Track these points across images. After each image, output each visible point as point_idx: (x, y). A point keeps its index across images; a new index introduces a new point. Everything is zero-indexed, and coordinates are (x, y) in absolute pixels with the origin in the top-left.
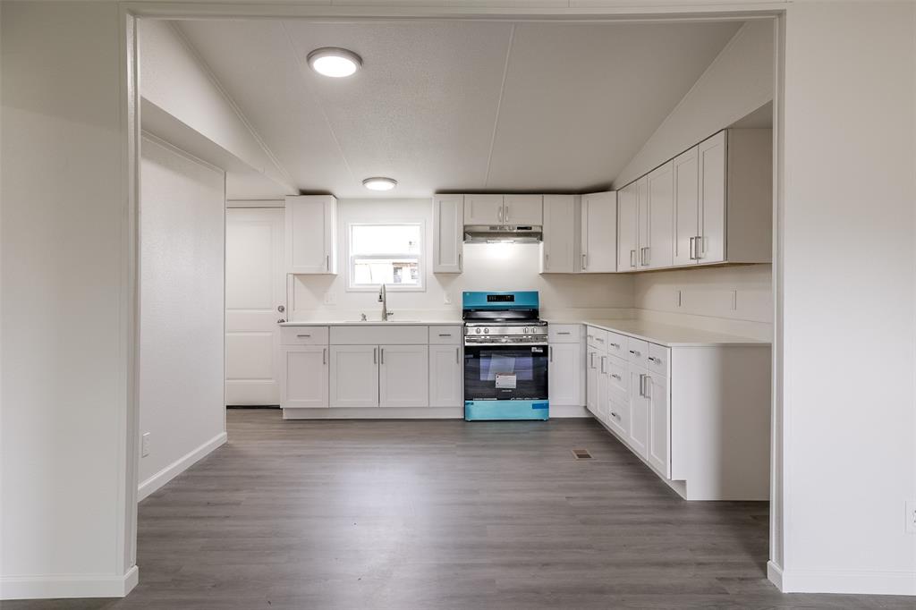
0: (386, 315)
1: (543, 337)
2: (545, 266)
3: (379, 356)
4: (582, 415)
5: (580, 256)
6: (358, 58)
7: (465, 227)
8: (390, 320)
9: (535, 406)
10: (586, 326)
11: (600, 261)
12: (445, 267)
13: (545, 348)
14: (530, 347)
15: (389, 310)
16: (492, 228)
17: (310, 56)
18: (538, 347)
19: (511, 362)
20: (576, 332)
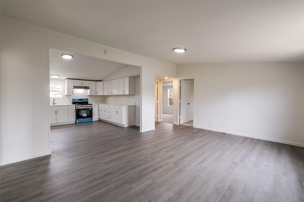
0: (54, 104)
1: (92, 106)
2: (90, 94)
3: (56, 112)
4: (98, 120)
5: (96, 92)
6: (73, 56)
7: (74, 86)
8: (55, 105)
9: (90, 119)
10: (99, 104)
11: (100, 93)
12: (69, 94)
13: (92, 109)
14: (89, 109)
15: (55, 103)
16: (79, 86)
17: (62, 55)
18: (91, 108)
19: (85, 112)
20: (97, 105)
